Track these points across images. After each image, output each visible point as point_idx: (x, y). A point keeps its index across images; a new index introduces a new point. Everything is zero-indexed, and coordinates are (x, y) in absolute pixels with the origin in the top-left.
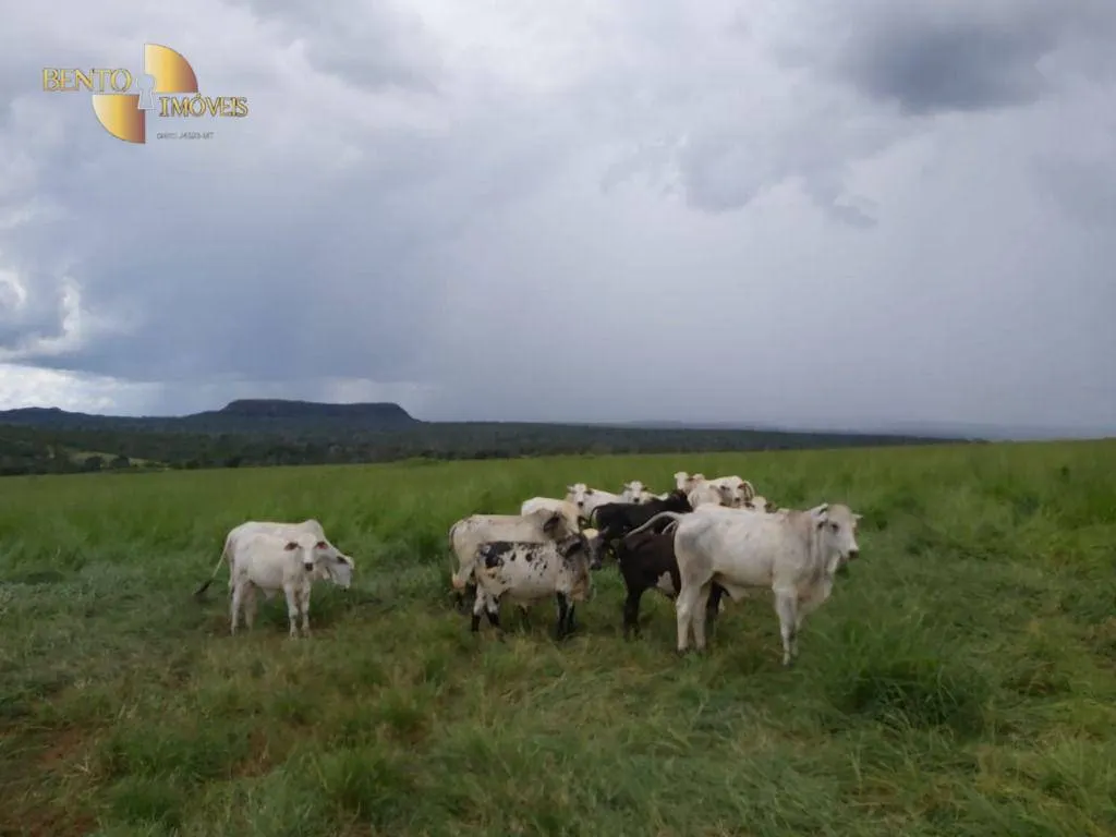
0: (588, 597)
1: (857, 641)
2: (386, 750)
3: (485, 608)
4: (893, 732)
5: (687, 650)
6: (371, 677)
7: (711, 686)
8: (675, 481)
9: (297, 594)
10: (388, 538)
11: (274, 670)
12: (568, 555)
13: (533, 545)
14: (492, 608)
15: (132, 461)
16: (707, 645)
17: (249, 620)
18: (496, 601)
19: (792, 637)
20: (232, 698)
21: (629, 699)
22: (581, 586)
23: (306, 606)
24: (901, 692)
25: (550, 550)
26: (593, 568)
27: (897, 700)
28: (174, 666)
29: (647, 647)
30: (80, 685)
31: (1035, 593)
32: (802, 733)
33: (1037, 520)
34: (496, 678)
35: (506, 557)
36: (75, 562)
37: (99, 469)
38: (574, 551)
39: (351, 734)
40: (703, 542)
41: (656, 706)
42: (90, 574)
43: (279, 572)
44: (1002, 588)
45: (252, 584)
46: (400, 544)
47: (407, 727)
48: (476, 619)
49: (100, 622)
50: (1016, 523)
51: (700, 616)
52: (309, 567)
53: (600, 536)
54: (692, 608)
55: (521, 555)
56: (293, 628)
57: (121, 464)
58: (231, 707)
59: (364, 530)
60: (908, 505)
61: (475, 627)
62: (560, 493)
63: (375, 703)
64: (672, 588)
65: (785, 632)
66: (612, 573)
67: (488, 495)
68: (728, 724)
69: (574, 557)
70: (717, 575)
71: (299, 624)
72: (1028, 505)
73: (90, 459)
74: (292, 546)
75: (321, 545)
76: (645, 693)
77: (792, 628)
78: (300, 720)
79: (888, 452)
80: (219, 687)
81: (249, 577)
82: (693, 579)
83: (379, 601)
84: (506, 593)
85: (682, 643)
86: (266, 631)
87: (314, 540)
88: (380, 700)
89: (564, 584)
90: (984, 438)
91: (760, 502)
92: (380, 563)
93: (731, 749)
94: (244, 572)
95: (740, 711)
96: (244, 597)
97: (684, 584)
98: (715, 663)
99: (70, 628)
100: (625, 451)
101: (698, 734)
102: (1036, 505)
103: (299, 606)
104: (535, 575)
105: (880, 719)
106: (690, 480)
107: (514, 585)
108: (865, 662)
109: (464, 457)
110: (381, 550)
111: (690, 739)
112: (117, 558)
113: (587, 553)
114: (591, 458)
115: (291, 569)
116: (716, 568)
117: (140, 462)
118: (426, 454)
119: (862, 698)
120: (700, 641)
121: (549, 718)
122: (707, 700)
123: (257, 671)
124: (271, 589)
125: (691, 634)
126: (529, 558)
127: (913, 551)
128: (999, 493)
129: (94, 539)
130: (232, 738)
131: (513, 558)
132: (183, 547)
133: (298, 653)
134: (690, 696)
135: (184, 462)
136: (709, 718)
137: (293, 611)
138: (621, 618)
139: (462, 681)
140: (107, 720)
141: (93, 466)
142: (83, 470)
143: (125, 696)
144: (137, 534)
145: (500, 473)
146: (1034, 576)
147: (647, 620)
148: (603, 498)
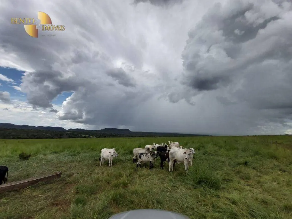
0: (155, 162)
1: (198, 172)
2: (121, 190)
3: (139, 163)
4: (205, 189)
5: (170, 171)
6: (120, 176)
7: (174, 178)
8: (168, 143)
9: (110, 160)
10: (125, 150)
11: (106, 173)
12: (152, 156)
13: (147, 154)
14: (140, 163)
15: (91, 136)
16: (173, 171)
17: (103, 164)
18: (141, 162)
19: (187, 170)
20: (98, 179)
21: (161, 181)
22: (154, 160)
23: (112, 162)
24: (206, 181)
25: (149, 155)
26: (156, 158)
27: (205, 183)
28: (91, 172)
29: (164, 171)
30: (75, 175)
31: (224, 162)
32: (190, 188)
33: (222, 149)
34: (140, 176)
35: (142, 156)
36: (79, 153)
37: (86, 138)
38: (153, 155)
39: (116, 186)
40: (174, 154)
41: (165, 182)
42: (80, 155)
43: (108, 156)
44: (218, 161)
45: (104, 158)
46: (127, 151)
47: (125, 185)
48: (137, 165)
49: (81, 163)
50: (219, 150)
51: (172, 166)
52: (112, 156)
53: (157, 153)
54: (171, 164)
55: (145, 155)
56: (109, 165)
57: (89, 137)
58: (97, 180)
59: (121, 149)
60: (203, 147)
61: (137, 166)
62: (151, 144)
63: (120, 181)
64: (168, 161)
65: (186, 169)
66: (159, 158)
67: (140, 144)
68: (177, 186)
69: (153, 156)
70: (175, 160)
71: (110, 164)
72: (221, 147)
73: (84, 136)
74: (110, 152)
75: (114, 152)
76: (164, 179)
77: (187, 168)
78: (108, 183)
79: (198, 137)
80: (96, 176)
81: (103, 157)
82: (172, 160)
83: (123, 161)
84: (142, 161)
85: (170, 170)
86: (105, 166)
87: (113, 151)
88: (121, 180)
89: (151, 160)
90: (212, 135)
91: (181, 147)
92: (124, 154)
93: (178, 191)
94: (103, 156)
95: (179, 183)
96: (103, 160)
97: (170, 161)
98: (175, 174)
99: (76, 164)
100: (161, 136)
101: (172, 188)
102: (222, 147)
103: (110, 162)
104: (147, 159)
105: (203, 186)
106: (171, 142)
107: (144, 160)
108: (200, 176)
109: (137, 137)
110: (124, 152)
111: (171, 189)
112: (85, 152)
113: (155, 155)
114: (156, 138)
115: (110, 156)
116: (175, 159)
117: (92, 136)
118: (132, 136)
119: (199, 182)
120: (172, 170)
121: (148, 184)
122: (174, 181)
123: (103, 173)
124: (106, 159)
125: (171, 169)
126: (146, 156)
127: (204, 154)
128: (216, 145)
129: (82, 149)
130: (97, 186)
131: (143, 156)
132: (95, 151)
133: (110, 170)
134: (171, 180)
135: (98, 136)
136: (174, 185)
137: (110, 163)
138: (160, 165)
139: (135, 176)
140: (78, 182)
141: (85, 137)
142: (84, 138)
143: (82, 177)
144: (89, 148)
145: (142, 140)
146: (223, 159)
147: (164, 166)
148: (157, 145)
